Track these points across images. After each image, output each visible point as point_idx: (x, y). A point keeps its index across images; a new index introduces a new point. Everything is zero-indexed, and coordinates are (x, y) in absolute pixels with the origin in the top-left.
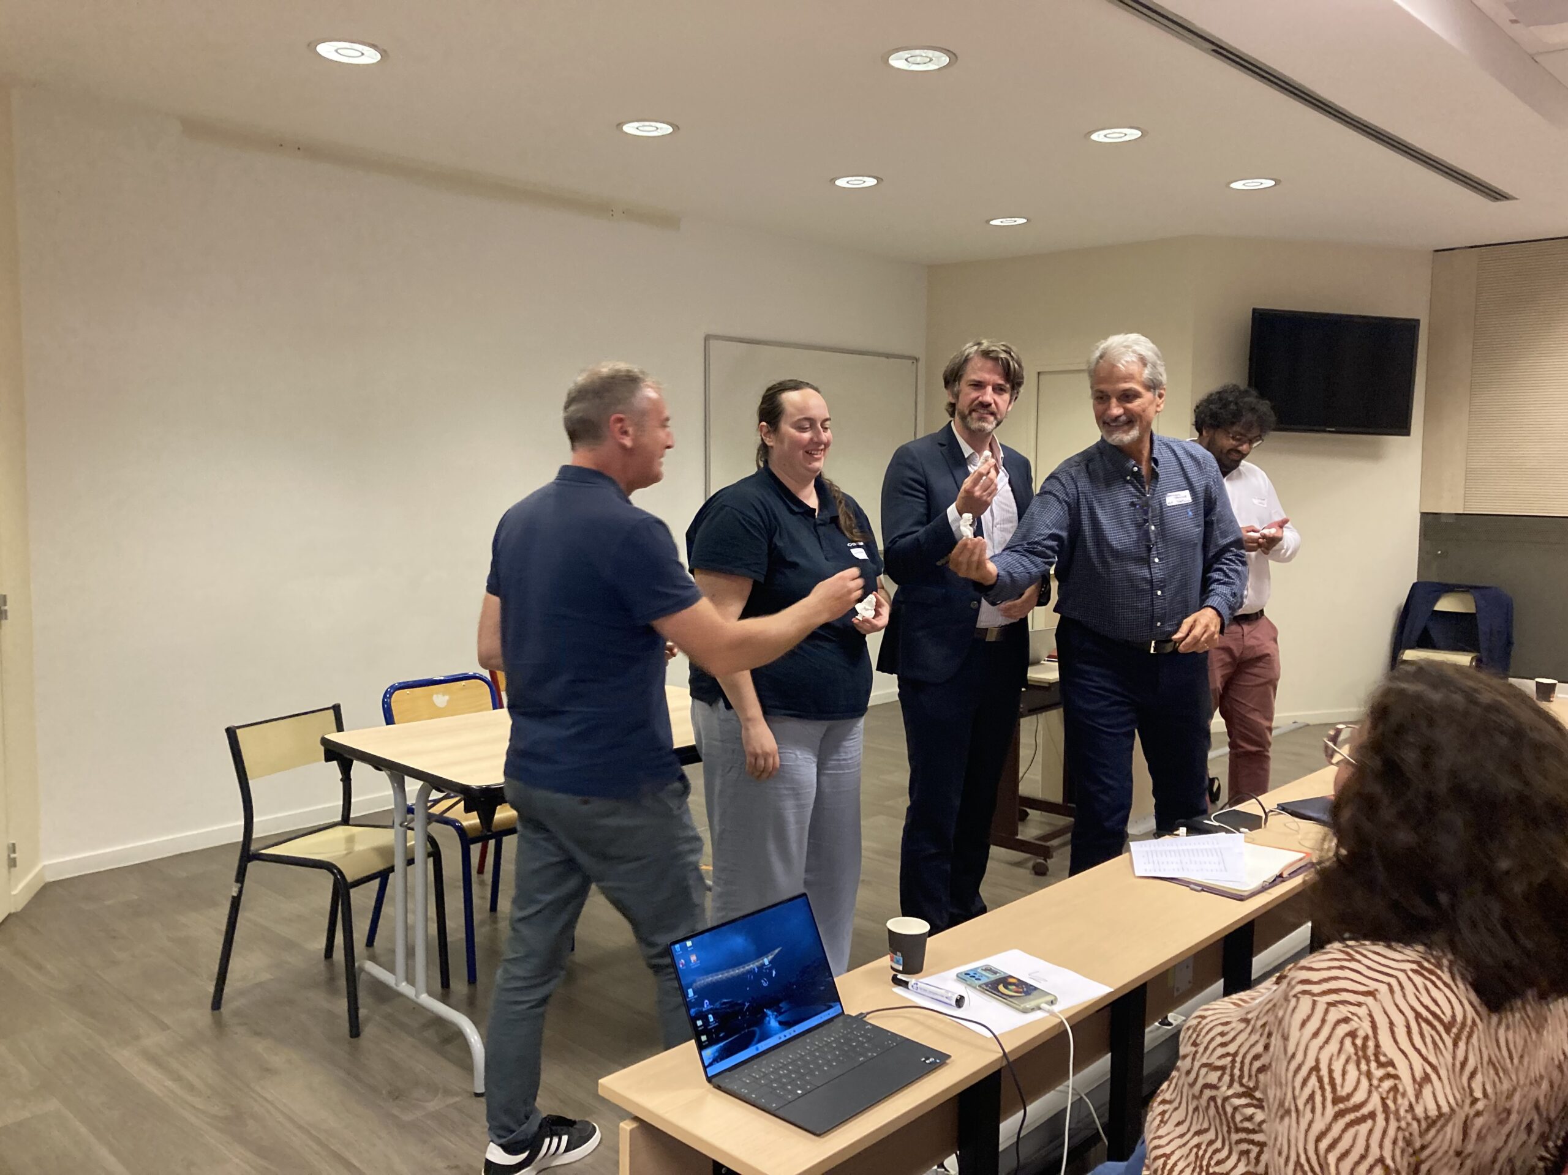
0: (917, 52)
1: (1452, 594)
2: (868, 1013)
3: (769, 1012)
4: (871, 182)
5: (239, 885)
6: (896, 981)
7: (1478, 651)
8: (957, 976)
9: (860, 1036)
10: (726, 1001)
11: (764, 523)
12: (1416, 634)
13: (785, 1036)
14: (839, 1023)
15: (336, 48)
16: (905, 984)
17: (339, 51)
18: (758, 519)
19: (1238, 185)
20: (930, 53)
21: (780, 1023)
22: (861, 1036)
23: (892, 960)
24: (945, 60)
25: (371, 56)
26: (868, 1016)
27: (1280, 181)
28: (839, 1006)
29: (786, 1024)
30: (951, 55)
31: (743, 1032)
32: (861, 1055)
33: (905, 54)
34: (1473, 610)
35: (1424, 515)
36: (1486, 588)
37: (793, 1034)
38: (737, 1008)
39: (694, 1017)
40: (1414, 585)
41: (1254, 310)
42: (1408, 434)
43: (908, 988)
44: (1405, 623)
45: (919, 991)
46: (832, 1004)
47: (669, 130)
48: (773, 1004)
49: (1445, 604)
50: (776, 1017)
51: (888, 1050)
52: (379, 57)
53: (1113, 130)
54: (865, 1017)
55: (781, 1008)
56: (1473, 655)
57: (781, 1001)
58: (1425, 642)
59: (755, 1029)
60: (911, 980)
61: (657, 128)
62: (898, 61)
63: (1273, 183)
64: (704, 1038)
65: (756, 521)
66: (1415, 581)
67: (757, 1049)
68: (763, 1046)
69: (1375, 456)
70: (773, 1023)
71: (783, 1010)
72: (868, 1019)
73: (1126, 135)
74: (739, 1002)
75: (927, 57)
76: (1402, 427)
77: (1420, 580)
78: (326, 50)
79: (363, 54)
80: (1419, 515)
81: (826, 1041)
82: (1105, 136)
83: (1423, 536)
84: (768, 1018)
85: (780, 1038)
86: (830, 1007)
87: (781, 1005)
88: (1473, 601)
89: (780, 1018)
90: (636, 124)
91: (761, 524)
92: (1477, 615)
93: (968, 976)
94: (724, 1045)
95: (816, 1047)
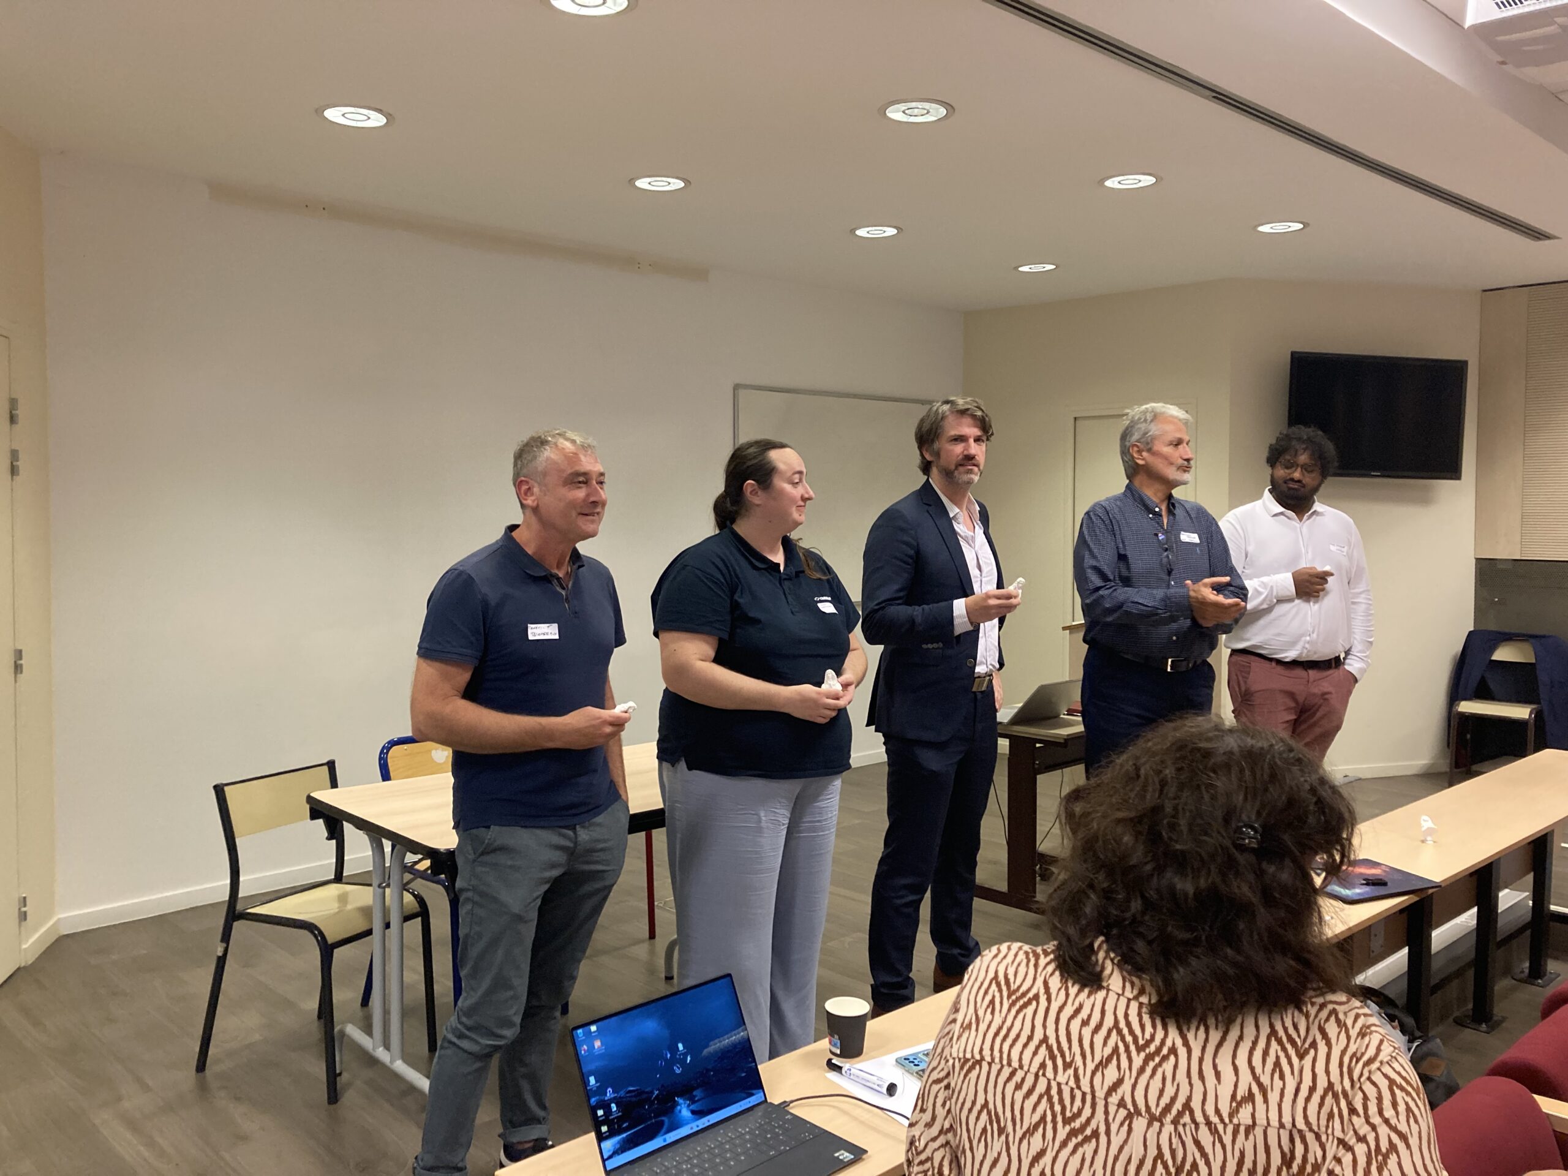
0: (914, 104)
1: (1512, 643)
2: (792, 1102)
3: (680, 1100)
4: (891, 232)
5: (224, 945)
6: (831, 1066)
7: (1538, 703)
8: (897, 1061)
9: (776, 1127)
10: (632, 1089)
11: (725, 579)
12: (1473, 683)
13: (698, 1126)
14: (759, 1112)
15: (342, 113)
16: (838, 1069)
17: (346, 115)
18: (719, 576)
19: (1265, 229)
20: (927, 105)
21: (693, 1112)
22: (779, 1127)
23: (830, 1043)
24: (943, 111)
25: (377, 120)
26: (791, 1105)
27: (1308, 224)
28: (762, 1094)
29: (699, 1114)
30: (949, 108)
31: (649, 1123)
32: (772, 1148)
33: (903, 106)
34: (1533, 661)
35: (1477, 560)
36: (1544, 637)
37: (707, 1124)
38: (644, 1096)
39: (594, 1106)
40: (1470, 633)
41: (1293, 353)
42: (1459, 478)
43: (841, 1073)
44: (1461, 674)
45: (852, 1077)
46: (754, 1092)
47: (682, 184)
48: (686, 1091)
49: (1503, 654)
50: (689, 1106)
51: (804, 1142)
52: (385, 120)
53: (1126, 177)
54: (789, 1105)
55: (695, 1096)
56: (1534, 706)
57: (694, 1089)
58: (1483, 693)
59: (663, 1118)
60: (846, 1064)
61: (669, 183)
62: (896, 114)
63: (1301, 226)
64: (604, 1129)
65: (718, 579)
66: (1472, 629)
67: (665, 1140)
68: (672, 1137)
69: (1425, 500)
70: (685, 1112)
71: (696, 1099)
72: (792, 1108)
73: (1140, 181)
74: (647, 1090)
75: (925, 109)
76: (1452, 470)
77: (1477, 629)
78: (333, 114)
79: (369, 118)
80: (1474, 561)
81: (741, 1132)
82: (1119, 183)
83: (1479, 583)
84: (679, 1108)
85: (692, 1128)
86: (752, 1095)
87: (695, 1093)
88: (1532, 649)
89: (693, 1107)
90: (648, 180)
91: (723, 581)
92: (1538, 667)
93: (907, 1062)
94: (627, 1136)
95: (728, 1139)
